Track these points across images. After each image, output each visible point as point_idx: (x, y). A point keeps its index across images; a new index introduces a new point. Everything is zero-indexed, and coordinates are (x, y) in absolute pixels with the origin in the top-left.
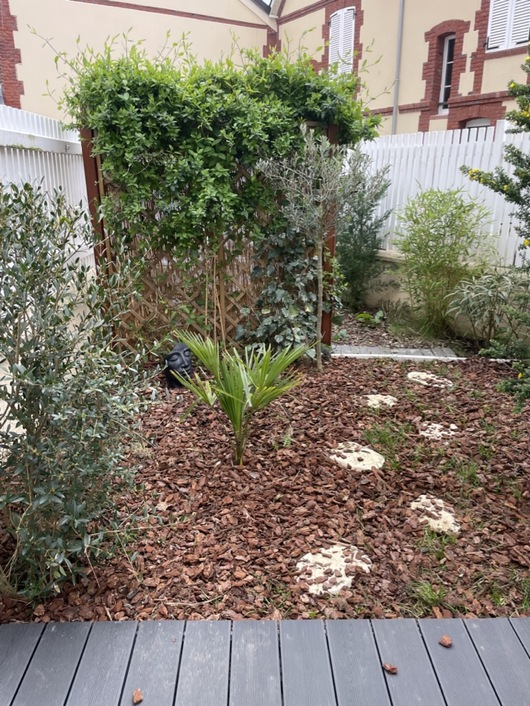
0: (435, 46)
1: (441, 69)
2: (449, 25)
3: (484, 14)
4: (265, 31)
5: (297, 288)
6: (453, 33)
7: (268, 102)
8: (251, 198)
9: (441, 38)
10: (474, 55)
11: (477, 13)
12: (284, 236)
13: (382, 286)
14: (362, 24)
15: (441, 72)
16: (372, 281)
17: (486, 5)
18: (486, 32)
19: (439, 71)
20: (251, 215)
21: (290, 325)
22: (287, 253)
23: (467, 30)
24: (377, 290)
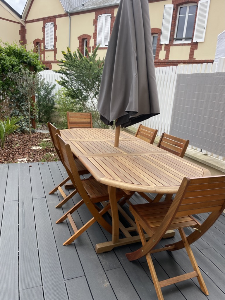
0: (81, 42)
1: (84, 50)
2: (85, 36)
3: (95, 34)
4: (20, 25)
5: (23, 111)
6: (86, 39)
7: (12, 57)
8: (8, 83)
9: (83, 40)
10: (93, 47)
11: (93, 34)
12: (18, 95)
13: (56, 116)
14: (56, 29)
15: (84, 51)
16: (53, 114)
17: (96, 31)
18: (96, 40)
19: (83, 51)
20: (8, 89)
21: (21, 121)
22: (20, 101)
23: (90, 38)
24: (54, 117)
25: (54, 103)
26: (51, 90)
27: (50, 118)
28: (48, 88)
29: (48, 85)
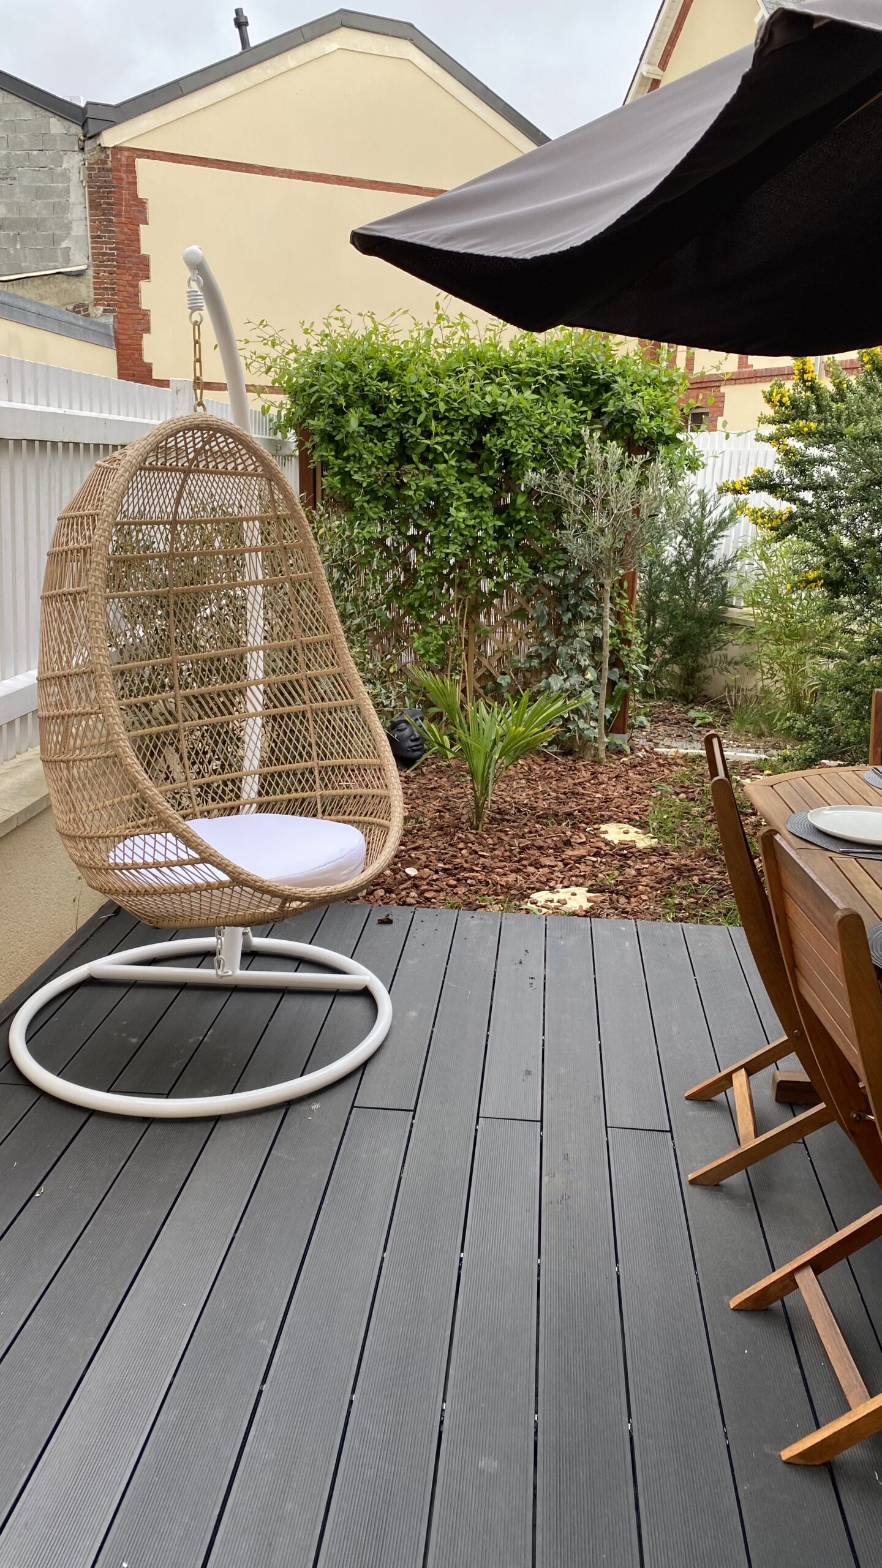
12: (562, 573)
13: (729, 663)
24: (721, 671)
25: (723, 600)
26: (713, 533)
27: (698, 675)
28: (700, 523)
29: (703, 508)
